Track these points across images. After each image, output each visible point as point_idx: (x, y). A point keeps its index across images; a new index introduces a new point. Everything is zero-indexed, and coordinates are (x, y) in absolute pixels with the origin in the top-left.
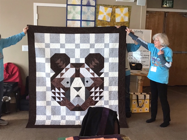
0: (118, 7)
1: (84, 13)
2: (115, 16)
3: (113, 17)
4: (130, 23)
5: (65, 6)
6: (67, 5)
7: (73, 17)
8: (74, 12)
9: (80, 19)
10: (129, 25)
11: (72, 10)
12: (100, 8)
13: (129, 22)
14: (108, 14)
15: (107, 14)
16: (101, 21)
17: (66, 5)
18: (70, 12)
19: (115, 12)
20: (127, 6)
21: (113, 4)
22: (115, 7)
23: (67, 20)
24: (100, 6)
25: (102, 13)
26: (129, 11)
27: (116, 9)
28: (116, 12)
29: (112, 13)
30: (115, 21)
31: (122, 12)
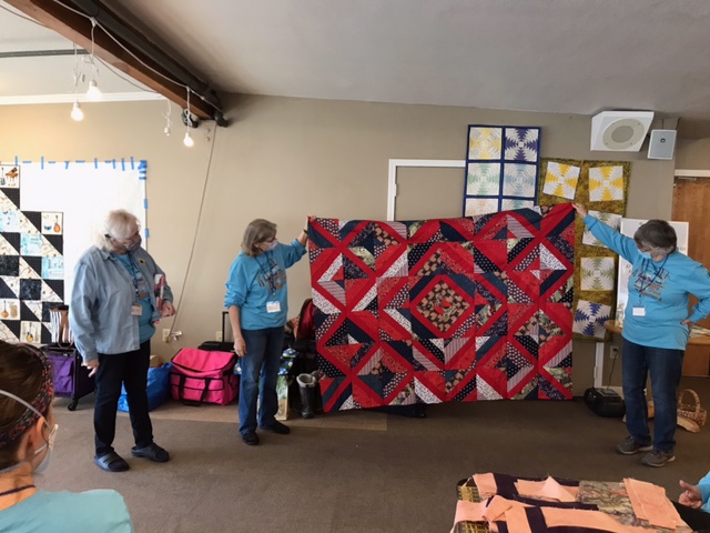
0: (594, 164)
1: (510, 179)
2: (587, 187)
3: (581, 188)
4: (629, 205)
5: (462, 163)
6: (468, 161)
7: (481, 190)
8: (483, 179)
9: (497, 194)
10: (625, 211)
11: (479, 173)
12: (549, 168)
13: (626, 203)
14: (569, 182)
15: (566, 181)
16: (550, 197)
17: (464, 162)
18: (475, 179)
19: (587, 177)
20: (621, 163)
21: (582, 158)
22: (587, 165)
23: (466, 196)
24: (550, 163)
25: (554, 179)
26: (627, 174)
27: (591, 170)
28: (590, 177)
29: (580, 178)
30: (586, 198)
31: (606, 176)
